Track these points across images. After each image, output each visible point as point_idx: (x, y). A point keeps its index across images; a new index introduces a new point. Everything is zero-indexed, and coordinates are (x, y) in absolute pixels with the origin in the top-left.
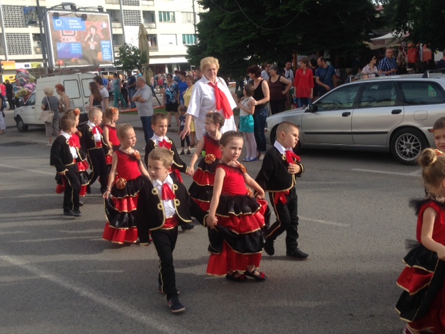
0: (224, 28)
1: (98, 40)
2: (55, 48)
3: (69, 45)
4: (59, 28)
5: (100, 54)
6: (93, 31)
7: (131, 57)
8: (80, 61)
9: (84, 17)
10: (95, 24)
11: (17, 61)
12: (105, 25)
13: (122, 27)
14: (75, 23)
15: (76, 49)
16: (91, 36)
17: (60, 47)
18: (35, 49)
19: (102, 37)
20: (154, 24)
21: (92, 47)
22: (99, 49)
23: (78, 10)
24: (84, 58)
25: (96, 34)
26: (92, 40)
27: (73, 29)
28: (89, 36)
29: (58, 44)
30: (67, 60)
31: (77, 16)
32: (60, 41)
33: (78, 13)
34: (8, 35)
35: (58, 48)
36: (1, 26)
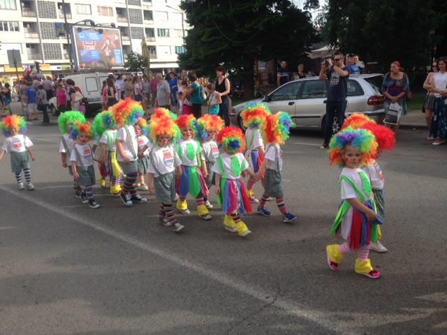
0: (205, 40)
1: (112, 49)
2: (79, 54)
3: (90, 52)
4: (83, 39)
5: (113, 59)
6: (108, 42)
7: (136, 61)
8: (98, 64)
9: (101, 32)
10: (109, 36)
11: (51, 64)
12: (116, 38)
13: (130, 40)
14: (94, 36)
15: (95, 55)
16: (106, 45)
18: (65, 55)
19: (115, 47)
20: (153, 39)
21: (107, 54)
22: (112, 55)
23: (96, 26)
25: (110, 45)
26: (107, 49)
27: (94, 40)
28: (104, 45)
29: (81, 51)
30: (88, 64)
31: (96, 30)
32: (83, 49)
33: (96, 28)
34: (44, 44)
35: (82, 54)
36: (39, 38)
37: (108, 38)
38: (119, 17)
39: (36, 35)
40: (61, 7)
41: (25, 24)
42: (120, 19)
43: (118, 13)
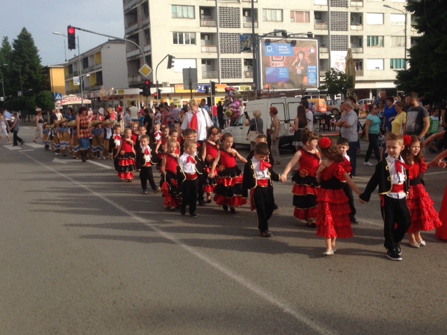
1: (305, 65)
2: (264, 73)
3: (277, 70)
4: (270, 54)
5: (305, 78)
6: (301, 56)
7: (337, 82)
8: (286, 85)
9: (293, 43)
10: (303, 49)
11: (229, 84)
12: (313, 51)
13: (329, 52)
14: (284, 49)
15: (283, 73)
16: (299, 61)
17: (269, 71)
18: (245, 74)
20: (361, 49)
21: (299, 71)
22: (305, 73)
23: (288, 37)
24: (290, 82)
25: (304, 59)
26: (299, 65)
27: (283, 55)
28: (296, 61)
29: (267, 68)
30: (274, 84)
31: (287, 42)
32: (269, 66)
33: (288, 39)
34: (222, 60)
35: (267, 73)
36: (218, 52)
37: (301, 52)
38: (317, 23)
39: (214, 49)
40: (246, 13)
41: (203, 35)
42: (318, 26)
43: (316, 18)
